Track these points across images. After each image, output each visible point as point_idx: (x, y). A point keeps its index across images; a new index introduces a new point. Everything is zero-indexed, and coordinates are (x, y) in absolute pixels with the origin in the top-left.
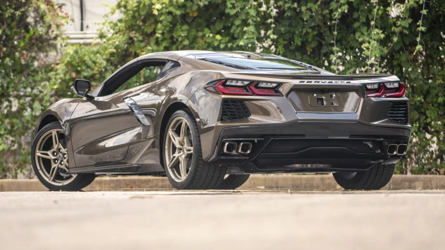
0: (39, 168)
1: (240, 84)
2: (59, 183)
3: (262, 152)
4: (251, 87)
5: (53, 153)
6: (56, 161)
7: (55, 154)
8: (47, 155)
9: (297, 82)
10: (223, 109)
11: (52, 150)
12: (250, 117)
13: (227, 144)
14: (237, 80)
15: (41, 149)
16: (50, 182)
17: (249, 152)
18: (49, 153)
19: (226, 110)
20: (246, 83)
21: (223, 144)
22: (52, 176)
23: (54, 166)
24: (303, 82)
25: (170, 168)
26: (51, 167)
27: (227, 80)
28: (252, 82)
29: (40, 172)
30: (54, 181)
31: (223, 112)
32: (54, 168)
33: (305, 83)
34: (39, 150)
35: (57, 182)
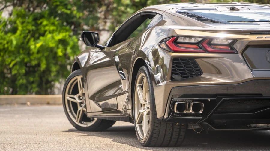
0: (68, 110)
1: (193, 41)
2: (85, 124)
3: (214, 112)
4: (203, 44)
5: (79, 97)
6: (82, 104)
7: (81, 98)
8: (74, 98)
9: (254, 38)
10: (173, 67)
11: (78, 95)
12: (202, 76)
13: (177, 103)
14: (191, 37)
15: (71, 93)
16: (77, 123)
17: (201, 112)
18: (76, 97)
19: (176, 68)
20: (200, 39)
21: (173, 104)
22: (78, 118)
23: (80, 108)
24: (261, 38)
25: (138, 123)
26: (77, 110)
27: (178, 37)
28: (205, 39)
29: (70, 114)
30: (80, 122)
31: (172, 70)
32: (80, 111)
33: (263, 39)
34: (69, 94)
35: (83, 124)
